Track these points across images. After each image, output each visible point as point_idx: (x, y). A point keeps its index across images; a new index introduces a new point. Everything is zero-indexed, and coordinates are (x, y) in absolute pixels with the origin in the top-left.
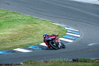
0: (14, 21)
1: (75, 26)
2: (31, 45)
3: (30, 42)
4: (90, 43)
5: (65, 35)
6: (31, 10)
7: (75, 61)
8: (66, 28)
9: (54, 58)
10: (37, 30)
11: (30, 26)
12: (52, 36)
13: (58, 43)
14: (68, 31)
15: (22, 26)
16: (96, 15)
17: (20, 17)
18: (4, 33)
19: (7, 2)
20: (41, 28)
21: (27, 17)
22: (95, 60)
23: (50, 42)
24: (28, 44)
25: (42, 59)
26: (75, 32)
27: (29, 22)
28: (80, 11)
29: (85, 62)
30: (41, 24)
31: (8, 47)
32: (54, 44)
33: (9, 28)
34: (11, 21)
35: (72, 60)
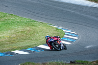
0: (12, 23)
1: (73, 29)
2: (29, 47)
3: (28, 44)
4: (88, 45)
5: (63, 37)
6: (29, 12)
7: (73, 63)
8: (64, 31)
9: (52, 60)
10: (35, 32)
11: (28, 28)
12: (54, 38)
13: (61, 44)
14: (66, 33)
15: (20, 28)
16: (94, 18)
17: (18, 19)
18: (2, 35)
19: (5, 5)
20: (39, 31)
21: (26, 19)
22: (93, 62)
23: (53, 43)
24: (26, 46)
25: (40, 61)
26: (73, 35)
27: (27, 24)
28: (78, 13)
29: (82, 64)
30: (39, 27)
31: (6, 49)
32: (57, 46)
33: (7, 30)
34: (9, 24)
35: (69, 62)
